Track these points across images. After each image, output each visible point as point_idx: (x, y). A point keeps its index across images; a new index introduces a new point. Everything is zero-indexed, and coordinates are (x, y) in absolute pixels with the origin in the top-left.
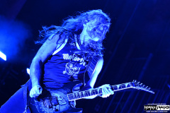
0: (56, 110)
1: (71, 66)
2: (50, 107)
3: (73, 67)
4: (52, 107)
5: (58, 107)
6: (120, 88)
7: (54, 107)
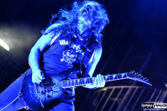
0: (49, 96)
1: (68, 54)
2: (42, 93)
3: (70, 54)
4: (45, 93)
5: (51, 93)
6: (116, 78)
7: (47, 93)
